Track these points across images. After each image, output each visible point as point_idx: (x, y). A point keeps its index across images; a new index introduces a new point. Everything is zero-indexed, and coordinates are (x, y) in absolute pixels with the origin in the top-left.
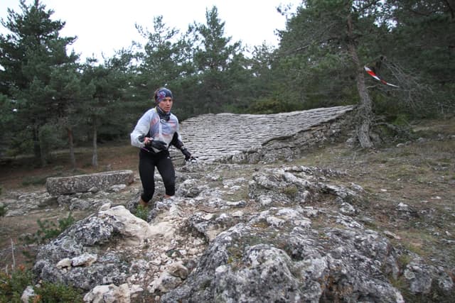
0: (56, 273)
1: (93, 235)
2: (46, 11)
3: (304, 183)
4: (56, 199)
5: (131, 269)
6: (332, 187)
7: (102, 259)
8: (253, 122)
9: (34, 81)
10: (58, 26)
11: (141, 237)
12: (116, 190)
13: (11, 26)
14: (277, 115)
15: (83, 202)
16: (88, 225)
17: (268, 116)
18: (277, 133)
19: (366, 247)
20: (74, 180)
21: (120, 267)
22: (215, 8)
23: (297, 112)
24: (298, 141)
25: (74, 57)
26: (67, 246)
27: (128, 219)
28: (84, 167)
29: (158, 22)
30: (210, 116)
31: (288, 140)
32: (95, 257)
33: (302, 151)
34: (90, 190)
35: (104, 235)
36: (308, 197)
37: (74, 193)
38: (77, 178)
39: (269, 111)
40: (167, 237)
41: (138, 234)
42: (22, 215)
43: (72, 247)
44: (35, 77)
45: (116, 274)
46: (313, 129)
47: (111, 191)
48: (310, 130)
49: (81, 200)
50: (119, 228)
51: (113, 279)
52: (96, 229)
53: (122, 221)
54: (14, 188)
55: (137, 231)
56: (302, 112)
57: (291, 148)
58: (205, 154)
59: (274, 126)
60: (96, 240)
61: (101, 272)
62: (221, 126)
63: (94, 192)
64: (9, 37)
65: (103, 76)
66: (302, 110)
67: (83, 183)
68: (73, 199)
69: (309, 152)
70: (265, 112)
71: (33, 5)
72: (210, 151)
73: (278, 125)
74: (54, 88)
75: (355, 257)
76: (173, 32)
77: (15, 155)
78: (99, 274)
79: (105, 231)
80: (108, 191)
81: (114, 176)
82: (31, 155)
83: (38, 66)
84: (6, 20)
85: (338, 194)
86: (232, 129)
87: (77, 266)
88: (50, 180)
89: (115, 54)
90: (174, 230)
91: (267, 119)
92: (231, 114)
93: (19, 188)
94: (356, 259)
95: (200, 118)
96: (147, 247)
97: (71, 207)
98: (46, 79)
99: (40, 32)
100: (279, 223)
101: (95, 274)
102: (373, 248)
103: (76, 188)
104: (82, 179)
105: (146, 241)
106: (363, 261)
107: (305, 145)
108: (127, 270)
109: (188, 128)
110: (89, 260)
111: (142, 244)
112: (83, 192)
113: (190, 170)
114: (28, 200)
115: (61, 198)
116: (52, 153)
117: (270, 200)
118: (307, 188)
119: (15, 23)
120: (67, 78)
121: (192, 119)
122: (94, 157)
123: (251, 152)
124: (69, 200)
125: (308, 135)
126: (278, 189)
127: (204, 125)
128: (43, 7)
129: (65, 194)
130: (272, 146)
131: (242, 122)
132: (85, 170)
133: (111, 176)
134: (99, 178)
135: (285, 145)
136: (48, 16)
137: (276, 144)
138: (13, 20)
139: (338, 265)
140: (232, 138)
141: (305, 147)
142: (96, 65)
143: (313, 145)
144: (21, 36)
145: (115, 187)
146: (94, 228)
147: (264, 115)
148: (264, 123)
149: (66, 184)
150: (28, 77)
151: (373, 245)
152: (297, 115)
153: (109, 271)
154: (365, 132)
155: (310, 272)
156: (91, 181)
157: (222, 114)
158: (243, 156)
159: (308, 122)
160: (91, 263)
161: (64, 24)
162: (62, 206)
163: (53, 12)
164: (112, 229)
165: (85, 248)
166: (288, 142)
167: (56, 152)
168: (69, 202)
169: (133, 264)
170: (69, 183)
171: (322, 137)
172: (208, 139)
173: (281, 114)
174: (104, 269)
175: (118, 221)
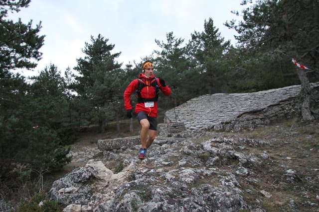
0: (56, 195)
1: (78, 177)
2: (104, 40)
3: (216, 151)
4: (102, 152)
5: (91, 197)
6: (237, 155)
7: (81, 190)
8: (238, 99)
9: (95, 82)
10: (110, 47)
11: (107, 180)
12: (137, 148)
13: (86, 52)
14: (256, 93)
15: (116, 155)
16: (77, 172)
17: (250, 94)
18: (254, 108)
19: (215, 200)
20: (112, 142)
21: (86, 196)
22: (211, 20)
23: (273, 90)
24: (267, 114)
25: (118, 66)
26: (66, 182)
27: (102, 169)
28: (125, 132)
29: (169, 36)
30: (207, 96)
31: (258, 113)
32: (76, 189)
33: (271, 121)
34: (122, 148)
35: (84, 177)
36: (217, 161)
37: (112, 150)
38: (115, 140)
39: (253, 90)
40: (119, 181)
41: (105, 178)
42: (84, 162)
43: (68, 182)
44: (96, 80)
45: (83, 199)
46: (281, 103)
47: (133, 149)
48: (279, 104)
49: (115, 154)
50: (94, 174)
51: (81, 202)
52: (81, 174)
53: (98, 170)
54: (86, 145)
55: (104, 177)
56: (277, 90)
57: (261, 119)
58: (200, 124)
59: (254, 101)
60: (80, 180)
61: (75, 197)
62: (214, 103)
63: (124, 150)
64: (86, 58)
65: (135, 75)
66: (278, 88)
67: (118, 143)
68: (111, 153)
69: (278, 122)
70: (250, 91)
71: (97, 38)
72: (204, 122)
73: (257, 101)
74: (106, 86)
75: (192, 205)
76: (180, 41)
77: (89, 125)
78: (74, 198)
79: (86, 175)
80: (132, 149)
81: (137, 139)
82: (97, 125)
83: (98, 73)
84: (84, 49)
85: (240, 160)
86: (222, 105)
87: (67, 193)
88: (100, 141)
89: (142, 60)
90: (125, 177)
91: (249, 97)
92: (222, 94)
93: (88, 145)
94: (192, 206)
95: (200, 98)
96: (107, 186)
97: (109, 158)
98: (102, 81)
99: (101, 53)
100: (171, 178)
101: (72, 198)
102: (220, 201)
103: (113, 147)
104: (117, 141)
105: (109, 183)
106: (196, 209)
107: (274, 116)
108: (90, 197)
109: (191, 105)
110: (73, 190)
111: (106, 184)
112: (117, 149)
113: (182, 136)
114: (90, 152)
115: (105, 152)
116: (109, 123)
117: (185, 162)
118: (218, 155)
119: (88, 50)
120: (113, 79)
121: (195, 99)
122: (131, 126)
123: (227, 123)
124: (109, 154)
125: (277, 109)
126: (194, 155)
127: (202, 102)
128: (103, 38)
129: (107, 150)
130: (244, 118)
131: (230, 99)
132: (125, 135)
133: (135, 139)
134: (127, 141)
135: (255, 117)
136: (105, 43)
137: (247, 116)
138: (87, 48)
139: (169, 208)
140: (221, 112)
141: (274, 118)
142: (132, 68)
143: (283, 116)
144: (91, 56)
145: (137, 147)
146: (80, 173)
147: (247, 94)
148: (246, 99)
149: (108, 144)
150: (94, 80)
151: (221, 199)
152: (273, 92)
153: (80, 197)
154: (306, 108)
155: (143, 209)
156: (123, 142)
157: (216, 94)
158: (221, 126)
159: (280, 98)
160: (74, 192)
161: (114, 46)
162: (105, 157)
163: (108, 40)
164: (90, 174)
165: (74, 184)
166: (258, 115)
167: (111, 123)
168: (108, 155)
169: (94, 195)
170: (109, 143)
171: (290, 110)
172: (204, 113)
173: (260, 92)
174: (77, 196)
175: (95, 170)
